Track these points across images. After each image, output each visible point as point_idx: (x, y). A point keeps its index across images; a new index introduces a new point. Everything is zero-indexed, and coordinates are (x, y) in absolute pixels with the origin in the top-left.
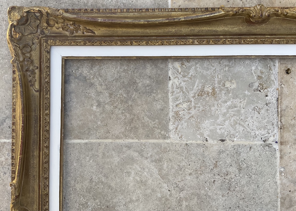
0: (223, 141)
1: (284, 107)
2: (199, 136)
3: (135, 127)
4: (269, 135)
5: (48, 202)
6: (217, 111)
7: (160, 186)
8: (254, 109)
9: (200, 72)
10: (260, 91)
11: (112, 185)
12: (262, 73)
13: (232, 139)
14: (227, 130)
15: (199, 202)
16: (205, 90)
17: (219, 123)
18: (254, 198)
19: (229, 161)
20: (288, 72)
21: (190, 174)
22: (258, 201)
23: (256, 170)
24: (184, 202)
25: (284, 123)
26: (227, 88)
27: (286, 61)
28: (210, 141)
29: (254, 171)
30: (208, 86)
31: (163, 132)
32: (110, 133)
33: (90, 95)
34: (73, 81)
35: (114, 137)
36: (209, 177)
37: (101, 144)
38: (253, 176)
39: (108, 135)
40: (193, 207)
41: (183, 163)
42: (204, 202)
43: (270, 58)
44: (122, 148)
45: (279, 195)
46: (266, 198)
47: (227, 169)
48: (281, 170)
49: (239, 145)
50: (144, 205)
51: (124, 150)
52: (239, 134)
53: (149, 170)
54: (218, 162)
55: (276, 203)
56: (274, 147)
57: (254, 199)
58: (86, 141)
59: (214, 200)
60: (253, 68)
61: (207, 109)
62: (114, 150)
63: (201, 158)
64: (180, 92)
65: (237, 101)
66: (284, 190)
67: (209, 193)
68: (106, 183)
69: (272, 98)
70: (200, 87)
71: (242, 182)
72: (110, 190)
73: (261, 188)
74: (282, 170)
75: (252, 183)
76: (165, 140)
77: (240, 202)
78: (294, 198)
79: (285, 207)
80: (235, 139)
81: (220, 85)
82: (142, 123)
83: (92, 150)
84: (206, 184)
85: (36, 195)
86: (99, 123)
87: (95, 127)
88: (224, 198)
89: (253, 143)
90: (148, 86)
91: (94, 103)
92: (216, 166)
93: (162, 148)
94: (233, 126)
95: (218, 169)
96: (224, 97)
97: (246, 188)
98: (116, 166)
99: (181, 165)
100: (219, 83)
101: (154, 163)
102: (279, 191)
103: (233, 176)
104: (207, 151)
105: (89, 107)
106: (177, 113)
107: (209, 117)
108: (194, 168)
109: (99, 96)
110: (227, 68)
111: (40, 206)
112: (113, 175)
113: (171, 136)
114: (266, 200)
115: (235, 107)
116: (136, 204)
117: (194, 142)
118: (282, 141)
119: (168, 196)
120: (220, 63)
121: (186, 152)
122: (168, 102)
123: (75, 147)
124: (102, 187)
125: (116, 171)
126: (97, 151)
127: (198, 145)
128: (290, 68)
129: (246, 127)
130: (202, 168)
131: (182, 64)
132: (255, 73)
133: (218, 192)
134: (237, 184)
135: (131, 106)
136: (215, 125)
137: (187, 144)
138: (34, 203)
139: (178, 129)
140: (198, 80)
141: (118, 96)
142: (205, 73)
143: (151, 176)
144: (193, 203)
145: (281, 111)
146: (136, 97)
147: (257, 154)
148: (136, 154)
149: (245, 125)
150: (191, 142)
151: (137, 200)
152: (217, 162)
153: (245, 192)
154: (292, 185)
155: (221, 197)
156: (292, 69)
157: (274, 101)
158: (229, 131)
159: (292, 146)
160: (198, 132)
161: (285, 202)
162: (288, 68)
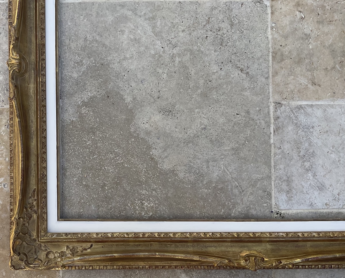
5: (45, 52)
7: (153, 43)
11: (106, 43)
15: (191, 57)
18: (246, 53)
21: (183, 31)
22: (250, 56)
23: (248, 25)
24: (177, 58)
29: (246, 26)
36: (202, 33)
37: (95, 4)
38: (245, 31)
40: (186, 62)
41: (177, 21)
42: (197, 57)
44: (116, 7)
45: (271, 50)
46: (258, 52)
47: (220, 24)
48: (272, 25)
49: (231, 2)
50: (138, 62)
51: (117, 9)
53: (143, 28)
54: (210, 18)
55: (268, 57)
56: (265, 3)
57: (245, 53)
59: (207, 55)
62: (108, 9)
63: (194, 15)
66: (275, 45)
67: (202, 48)
68: (101, 41)
71: (234, 38)
72: (104, 48)
73: (253, 43)
74: (274, 25)
75: (244, 38)
77: (233, 57)
78: (286, 52)
79: (276, 61)
83: (86, 9)
84: (198, 40)
85: (33, 47)
88: (216, 53)
93: (156, 6)
97: (238, 43)
98: (109, 25)
99: (174, 22)
101: (147, 21)
102: (270, 46)
103: (225, 32)
104: (199, 8)
108: (187, 25)
111: (38, 56)
112: (107, 33)
114: (257, 54)
116: (130, 61)
119: (161, 53)
121: (179, 9)
123: (69, 6)
124: (97, 45)
125: (110, 30)
126: (91, 11)
127: (191, 2)
130: (195, 24)
133: (211, 48)
134: (229, 39)
137: (180, 2)
138: (31, 54)
143: (145, 33)
144: (186, 58)
147: (249, 10)
148: (130, 13)
151: (131, 58)
152: (209, 18)
153: (237, 47)
154: (283, 39)
155: (213, 52)
159: (283, 2)
161: (277, 56)
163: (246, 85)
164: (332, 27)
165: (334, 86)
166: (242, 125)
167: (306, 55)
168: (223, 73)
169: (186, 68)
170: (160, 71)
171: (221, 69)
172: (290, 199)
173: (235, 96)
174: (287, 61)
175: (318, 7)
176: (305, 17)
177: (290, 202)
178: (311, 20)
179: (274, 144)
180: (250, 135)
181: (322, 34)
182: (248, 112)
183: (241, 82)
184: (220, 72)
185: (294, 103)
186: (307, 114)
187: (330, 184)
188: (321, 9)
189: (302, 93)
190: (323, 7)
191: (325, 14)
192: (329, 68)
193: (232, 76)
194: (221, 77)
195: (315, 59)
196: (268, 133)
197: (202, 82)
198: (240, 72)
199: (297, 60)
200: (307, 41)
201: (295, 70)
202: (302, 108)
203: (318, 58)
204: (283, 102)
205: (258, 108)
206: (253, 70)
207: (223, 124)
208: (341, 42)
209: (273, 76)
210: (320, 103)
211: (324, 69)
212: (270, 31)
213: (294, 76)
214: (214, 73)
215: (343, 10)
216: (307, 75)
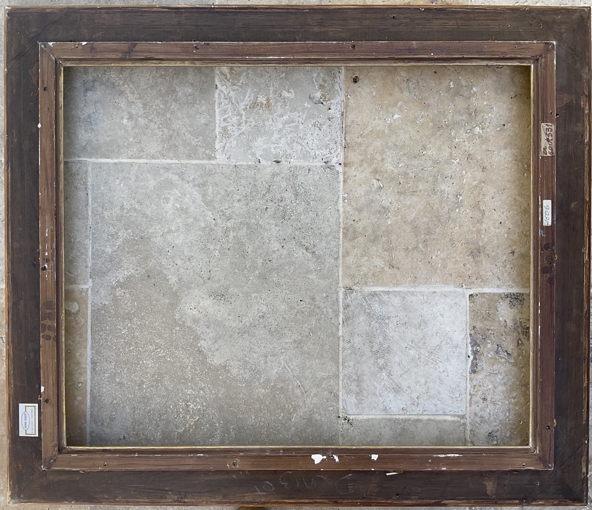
0: (278, 162)
1: (349, 122)
2: (250, 157)
3: (174, 145)
4: (332, 155)
6: (272, 127)
7: (203, 214)
8: (314, 125)
9: (253, 79)
10: (322, 103)
11: (147, 212)
12: (324, 81)
13: (289, 160)
14: (283, 149)
15: (248, 232)
16: (258, 101)
17: (274, 141)
19: (284, 185)
20: (355, 80)
21: (239, 201)
22: (317, 232)
23: (316, 195)
24: (231, 232)
25: (348, 141)
26: (284, 99)
28: (263, 162)
29: (313, 196)
30: (261, 97)
31: (207, 152)
32: (144, 152)
33: (119, 105)
34: (99, 88)
35: (149, 157)
36: (261, 203)
37: (133, 165)
39: (142, 154)
40: (242, 237)
41: (232, 188)
42: (254, 232)
44: (159, 170)
45: (342, 225)
46: (326, 228)
47: (282, 194)
48: (344, 196)
49: (296, 167)
50: (185, 235)
51: (161, 173)
52: (296, 154)
53: (191, 195)
55: (338, 234)
56: (337, 169)
57: (312, 229)
58: (116, 161)
59: (267, 230)
60: (315, 75)
61: (260, 125)
62: (149, 172)
63: (252, 182)
64: (229, 103)
65: (295, 115)
66: (347, 219)
67: (260, 222)
68: (140, 210)
69: (336, 111)
70: (252, 98)
71: (299, 210)
72: (144, 219)
73: (321, 217)
74: (346, 195)
75: (310, 211)
76: (210, 161)
77: (297, 233)
78: (359, 228)
79: (348, 239)
80: (292, 160)
81: (275, 96)
82: (183, 140)
83: (122, 171)
84: (257, 212)
86: (131, 139)
87: (126, 144)
88: (278, 228)
89: (312, 165)
90: (190, 95)
91: (125, 115)
92: (269, 191)
93: (207, 170)
94: (290, 145)
96: (280, 110)
97: (303, 217)
98: (151, 191)
99: (229, 189)
100: (275, 93)
101: (197, 188)
102: (341, 220)
103: (288, 203)
104: (259, 174)
105: (118, 120)
106: (225, 129)
107: (262, 134)
108: (244, 194)
109: (130, 106)
110: (284, 75)
112: (148, 201)
113: (218, 157)
114: (325, 231)
115: (293, 122)
116: (176, 234)
117: (244, 163)
118: (346, 162)
119: (213, 226)
121: (235, 174)
122: (215, 116)
123: (102, 167)
124: (136, 214)
125: (152, 197)
126: (129, 174)
127: (249, 167)
128: (358, 76)
129: (305, 146)
130: (253, 193)
131: (231, 69)
132: (316, 82)
133: (271, 221)
134: (293, 212)
135: (170, 119)
136: (270, 143)
137: (236, 166)
139: (226, 148)
140: (250, 89)
141: (154, 107)
142: (258, 80)
143: (194, 202)
144: (242, 233)
145: (345, 127)
146: (176, 109)
147: (317, 177)
148: (176, 177)
149: (303, 144)
150: (241, 163)
151: (177, 231)
152: (270, 186)
153: (302, 222)
154: (357, 213)
155: (274, 226)
156: (361, 77)
157: (338, 115)
158: (285, 151)
159: (357, 168)
160: (249, 152)
161: (348, 233)
162: (356, 75)
163: (312, 266)
164: (415, 199)
165: (416, 269)
166: (306, 313)
167: (383, 232)
168: (285, 252)
169: (242, 244)
170: (212, 247)
171: (283, 247)
172: (360, 402)
173: (298, 279)
174: (360, 238)
175: (399, 175)
176: (383, 186)
177: (360, 406)
178: (390, 190)
179: (343, 337)
180: (316, 326)
181: (404, 207)
182: (313, 299)
183: (306, 263)
184: (281, 250)
185: (367, 289)
186: (381, 302)
187: (408, 385)
188: (403, 176)
189: (377, 277)
190: (406, 174)
191: (407, 183)
192: (410, 248)
193: (296, 255)
194: (283, 257)
195: (394, 237)
196: (336, 324)
197: (260, 261)
198: (305, 251)
199: (372, 238)
200: (385, 215)
201: (370, 249)
202: (377, 295)
203: (398, 236)
204: (354, 288)
205: (325, 294)
206: (321, 250)
207: (285, 312)
208: (426, 217)
209: (343, 256)
210: (397, 289)
211: (404, 249)
212: (341, 202)
213: (369, 257)
214: (274, 252)
215: (430, 179)
216: (383, 256)
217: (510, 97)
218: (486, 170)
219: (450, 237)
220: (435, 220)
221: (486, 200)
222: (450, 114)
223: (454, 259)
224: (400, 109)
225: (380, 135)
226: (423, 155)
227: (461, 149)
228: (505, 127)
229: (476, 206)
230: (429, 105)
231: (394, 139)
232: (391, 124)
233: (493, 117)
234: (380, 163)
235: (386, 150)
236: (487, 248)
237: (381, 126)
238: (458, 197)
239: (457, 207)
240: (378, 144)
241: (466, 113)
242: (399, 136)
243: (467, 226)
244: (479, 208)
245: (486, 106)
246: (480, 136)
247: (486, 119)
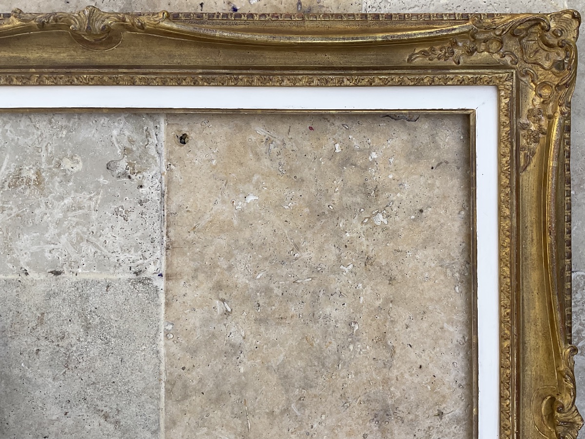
0: (57, 273)
1: (173, 208)
2: (10, 266)
4: (146, 261)
8: (116, 212)
9: (13, 140)
10: (129, 177)
12: (131, 141)
13: (74, 270)
14: (64, 253)
15: (9, 390)
16: (23, 175)
17: (49, 239)
18: (114, 382)
19: (66, 312)
20: (183, 139)
22: (122, 388)
23: (119, 328)
25: (173, 239)
26: (64, 171)
27: (178, 119)
28: (33, 275)
29: (115, 330)
30: (27, 168)
36: (29, 343)
38: (113, 340)
42: (18, 390)
43: (147, 114)
46: (138, 381)
47: (63, 326)
48: (167, 328)
49: (86, 282)
52: (86, 261)
54: (45, 314)
55: (157, 391)
56: (155, 284)
57: (114, 384)
59: (38, 386)
60: (115, 132)
61: (26, 213)
63: (14, 308)
65: (83, 197)
66: (172, 366)
67: (28, 373)
69: (152, 191)
70: (12, 170)
71: (92, 353)
73: (128, 364)
74: (170, 327)
75: (110, 354)
77: (88, 391)
78: (192, 381)
79: (174, 399)
80: (80, 270)
81: (50, 166)
84: (21, 356)
88: (57, 384)
89: (114, 277)
92: (41, 321)
94: (76, 245)
95: (46, 328)
96: (58, 189)
97: (98, 364)
100: (49, 161)
102: (162, 368)
103: (74, 341)
104: (24, 294)
107: (29, 228)
110: (64, 132)
114: (136, 386)
115: (80, 208)
117: (1, 276)
118: (169, 272)
120: (50, 122)
127: (8, 282)
128: (187, 134)
129: (101, 247)
130: (16, 326)
132: (118, 143)
133: (46, 372)
134: (82, 356)
136: (42, 243)
140: (8, 156)
142: (22, 141)
145: (168, 216)
147: (121, 298)
149: (98, 244)
152: (43, 314)
153: (97, 372)
154: (189, 355)
155: (50, 380)
156: (192, 135)
157: (155, 196)
158: (67, 256)
159: (188, 280)
160: (9, 258)
161: (175, 389)
162: (184, 133)
164: (284, 330)
167: (233, 387)
168: (70, 422)
171: (66, 414)
174: (194, 398)
175: (258, 291)
176: (232, 310)
178: (243, 317)
181: (266, 344)
184: (64, 420)
188: (263, 294)
190: (267, 291)
191: (271, 304)
192: (277, 411)
193: (88, 427)
194: (67, 430)
195: (250, 394)
198: (102, 421)
199: (214, 396)
200: (235, 358)
203: (256, 391)
206: (129, 417)
208: (301, 359)
209: (166, 428)
211: (267, 414)
212: (162, 339)
213: (209, 428)
214: (52, 422)
215: (307, 297)
216: (233, 425)
217: (430, 166)
218: (394, 282)
219: (342, 392)
220: (316, 364)
221: (396, 330)
222: (336, 194)
223: (348, 428)
224: (257, 186)
225: (224, 228)
226: (296, 260)
227: (354, 250)
228: (424, 214)
229: (381, 340)
230: (303, 181)
231: (247, 234)
232: (242, 211)
233: (404, 198)
234: (226, 272)
235: (235, 252)
236: (400, 408)
237: (226, 214)
238: (353, 325)
239: (351, 342)
240: (223, 242)
241: (362, 192)
242: (255, 229)
243: (367, 372)
244: (386, 342)
245: (393, 181)
246: (384, 229)
247: (393, 201)
